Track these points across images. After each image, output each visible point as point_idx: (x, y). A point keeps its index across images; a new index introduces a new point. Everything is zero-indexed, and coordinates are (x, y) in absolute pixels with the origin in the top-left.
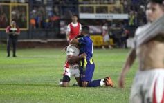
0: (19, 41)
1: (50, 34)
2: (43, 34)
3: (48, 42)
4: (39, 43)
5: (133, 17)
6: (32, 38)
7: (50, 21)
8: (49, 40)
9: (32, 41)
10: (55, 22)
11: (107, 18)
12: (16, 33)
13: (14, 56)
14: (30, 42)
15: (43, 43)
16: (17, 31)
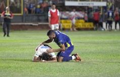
0: (12, 24)
1: (40, 18)
2: (35, 18)
3: (39, 25)
4: (31, 25)
5: (111, 4)
6: (25, 22)
7: (41, 7)
8: (40, 23)
9: (26, 24)
10: (45, 8)
11: (88, 5)
12: (9, 17)
13: (8, 36)
14: (24, 25)
15: (35, 26)
16: (10, 16)
